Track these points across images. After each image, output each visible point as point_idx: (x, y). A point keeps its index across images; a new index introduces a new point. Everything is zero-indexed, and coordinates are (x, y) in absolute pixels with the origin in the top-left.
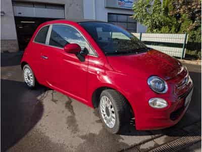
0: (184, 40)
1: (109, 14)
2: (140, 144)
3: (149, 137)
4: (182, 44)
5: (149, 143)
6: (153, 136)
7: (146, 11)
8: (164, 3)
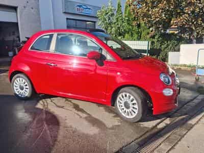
0: (147, 47)
1: (67, 19)
2: (156, 126)
3: (159, 121)
4: (146, 50)
5: (161, 124)
6: (161, 120)
7: (109, 19)
8: (125, 13)
